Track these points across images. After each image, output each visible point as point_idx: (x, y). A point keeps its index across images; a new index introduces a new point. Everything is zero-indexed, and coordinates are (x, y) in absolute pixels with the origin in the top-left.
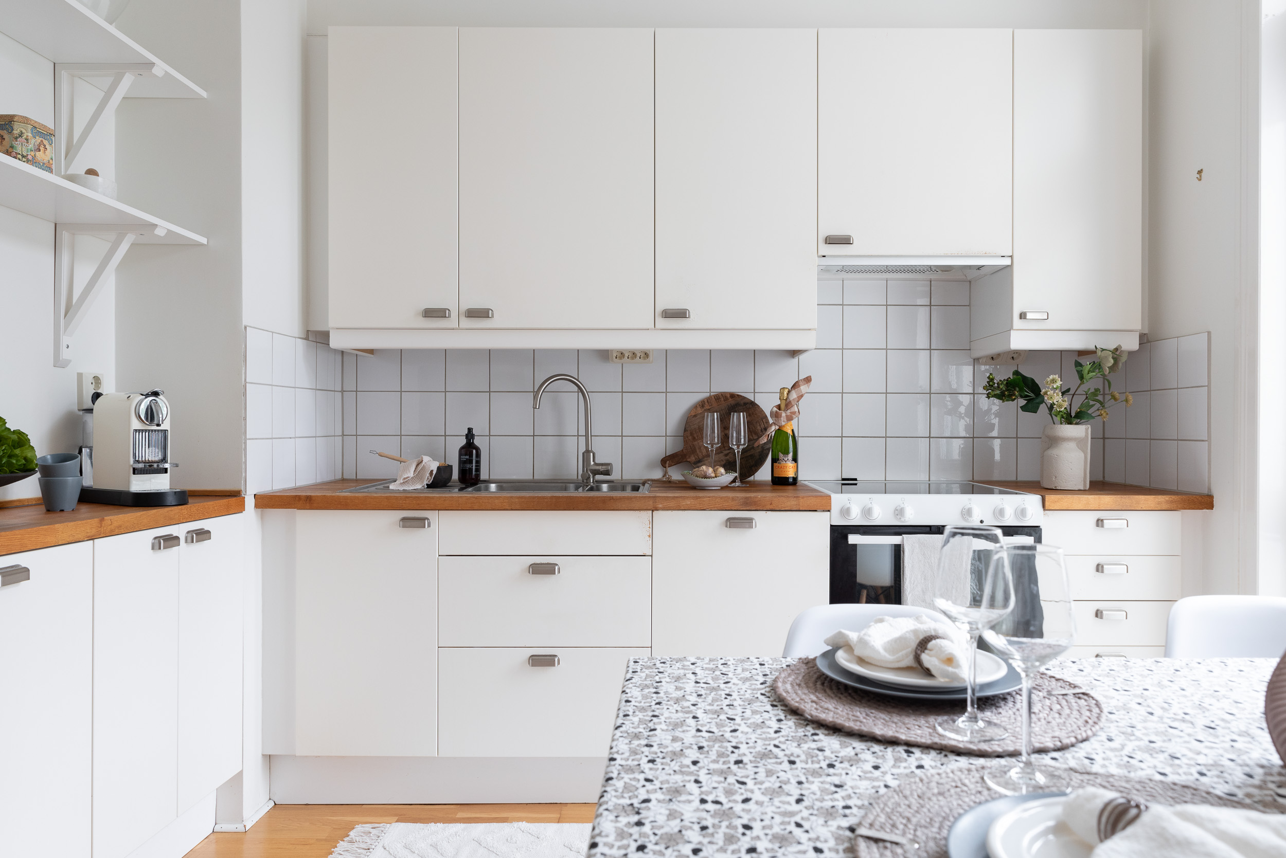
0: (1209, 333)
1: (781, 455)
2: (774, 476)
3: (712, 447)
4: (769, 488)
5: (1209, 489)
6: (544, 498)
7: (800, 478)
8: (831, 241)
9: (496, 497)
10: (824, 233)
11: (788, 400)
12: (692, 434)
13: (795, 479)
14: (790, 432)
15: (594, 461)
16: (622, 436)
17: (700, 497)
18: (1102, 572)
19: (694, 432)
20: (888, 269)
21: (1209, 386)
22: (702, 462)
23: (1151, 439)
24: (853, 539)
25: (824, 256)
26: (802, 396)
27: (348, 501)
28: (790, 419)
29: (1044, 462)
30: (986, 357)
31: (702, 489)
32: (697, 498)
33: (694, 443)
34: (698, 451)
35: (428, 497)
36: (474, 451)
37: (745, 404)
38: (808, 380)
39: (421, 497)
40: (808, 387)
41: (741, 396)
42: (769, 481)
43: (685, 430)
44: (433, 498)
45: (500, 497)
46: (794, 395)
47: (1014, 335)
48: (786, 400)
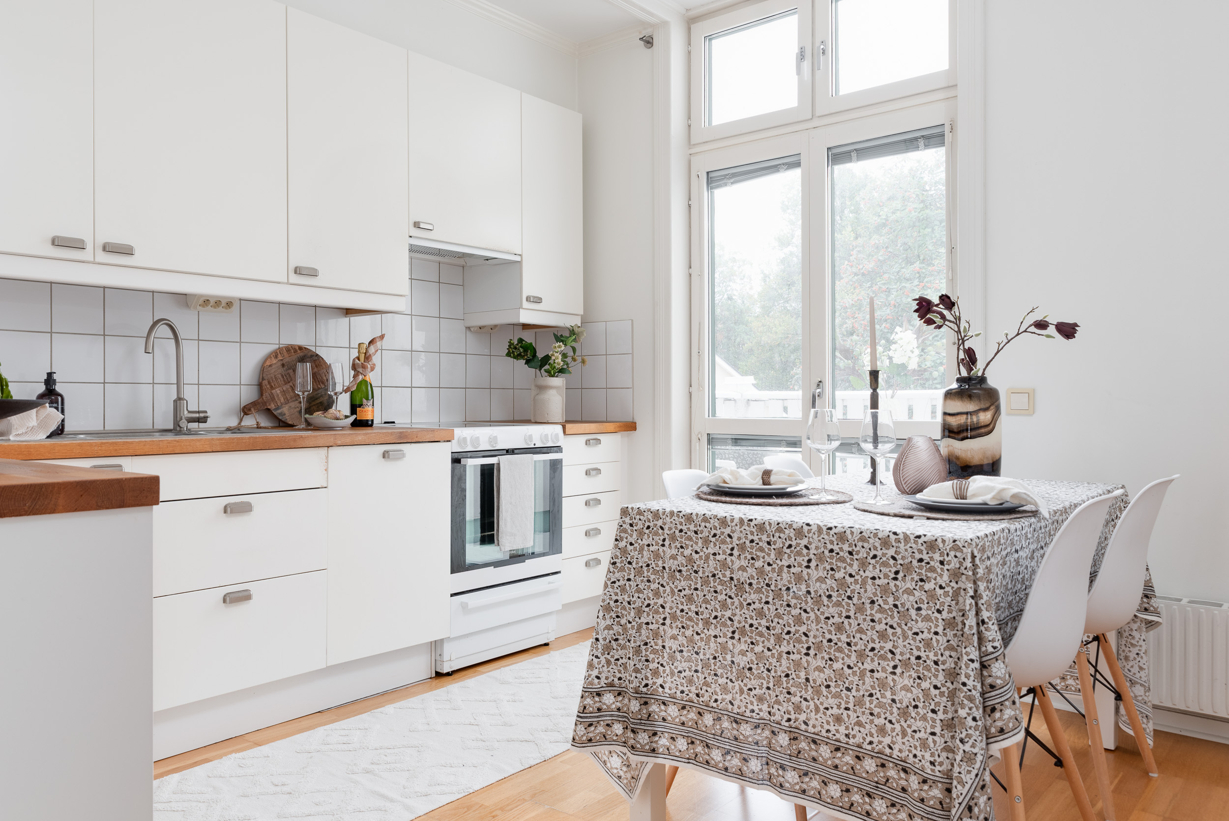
0: (632, 320)
5: (633, 418)
6: (242, 439)
9: (197, 440)
11: (368, 354)
15: (187, 409)
16: (198, 384)
17: (368, 434)
18: (590, 475)
20: (440, 253)
21: (632, 354)
27: (32, 450)
31: (330, 428)
32: (367, 434)
33: (272, 391)
35: (126, 442)
36: (60, 399)
37: (312, 356)
39: (118, 442)
44: (132, 443)
45: (201, 439)
46: (372, 350)
47: (522, 312)
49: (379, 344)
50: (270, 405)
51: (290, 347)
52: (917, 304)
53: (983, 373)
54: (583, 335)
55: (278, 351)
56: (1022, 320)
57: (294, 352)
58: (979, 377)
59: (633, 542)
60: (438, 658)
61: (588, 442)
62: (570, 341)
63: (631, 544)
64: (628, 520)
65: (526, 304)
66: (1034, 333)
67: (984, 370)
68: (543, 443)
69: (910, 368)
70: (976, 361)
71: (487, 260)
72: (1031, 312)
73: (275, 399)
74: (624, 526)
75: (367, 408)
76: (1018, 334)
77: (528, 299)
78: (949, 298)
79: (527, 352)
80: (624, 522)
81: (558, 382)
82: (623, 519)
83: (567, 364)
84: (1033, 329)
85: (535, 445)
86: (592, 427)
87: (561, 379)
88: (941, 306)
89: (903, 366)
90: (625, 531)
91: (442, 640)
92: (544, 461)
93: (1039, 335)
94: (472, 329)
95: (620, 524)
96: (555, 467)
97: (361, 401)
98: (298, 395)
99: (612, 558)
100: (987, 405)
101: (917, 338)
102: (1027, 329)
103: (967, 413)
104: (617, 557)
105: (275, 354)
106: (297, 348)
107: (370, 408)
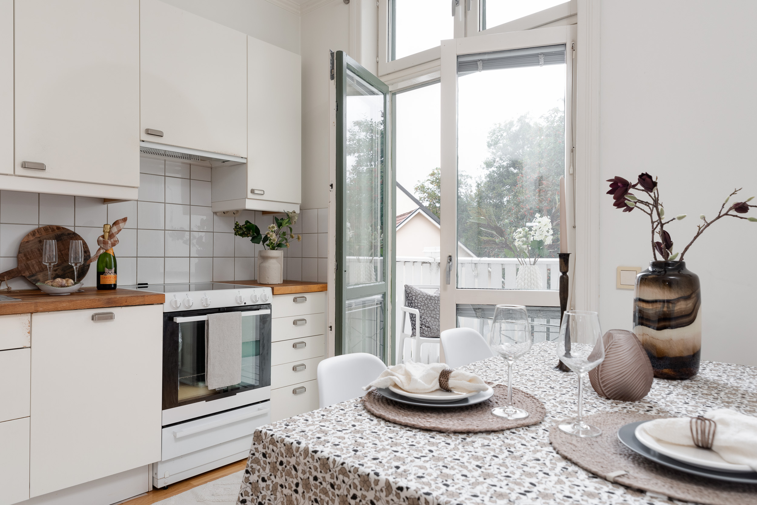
1: (107, 270)
2: (101, 283)
3: (50, 264)
4: (95, 292)
7: (118, 284)
8: (148, 132)
10: (144, 127)
11: (111, 233)
12: (25, 255)
13: (115, 285)
14: (112, 254)
19: (27, 254)
22: (35, 276)
23: (302, 257)
24: (179, 320)
25: (143, 141)
26: (120, 230)
28: (113, 245)
29: (261, 270)
30: (221, 212)
33: (28, 262)
34: (31, 268)
37: (69, 234)
38: (125, 220)
40: (125, 224)
41: (65, 228)
42: (94, 287)
43: (19, 252)
46: (115, 229)
48: (109, 232)
49: (121, 225)
50: (24, 273)
51: (48, 227)
52: (611, 186)
53: (682, 258)
54: (295, 218)
55: (36, 231)
56: (724, 202)
57: (52, 231)
58: (676, 262)
59: (266, 478)
60: (155, 476)
61: (295, 300)
62: (285, 223)
63: (264, 480)
64: (260, 447)
65: (250, 195)
66: (736, 216)
67: (683, 254)
68: (253, 302)
69: (546, 244)
70: (672, 244)
71: (224, 162)
72: (733, 194)
73: (30, 268)
74: (257, 455)
75: (108, 275)
76: (719, 217)
77: (253, 191)
78: (650, 177)
79: (250, 231)
80: (257, 449)
81: (277, 253)
82: (256, 446)
83: (286, 240)
84: (733, 212)
85: (245, 303)
86: (299, 288)
87: (280, 251)
88: (639, 186)
89: (541, 243)
90: (257, 461)
91: (157, 463)
92: (256, 316)
93: (741, 218)
94: (218, 214)
95: (252, 452)
96: (265, 321)
97: (104, 269)
98: (46, 266)
99: (242, 494)
100: (688, 293)
101: (552, 222)
102: (728, 212)
103: (664, 301)
104: (247, 493)
105: (33, 233)
106: (55, 228)
107: (113, 275)
